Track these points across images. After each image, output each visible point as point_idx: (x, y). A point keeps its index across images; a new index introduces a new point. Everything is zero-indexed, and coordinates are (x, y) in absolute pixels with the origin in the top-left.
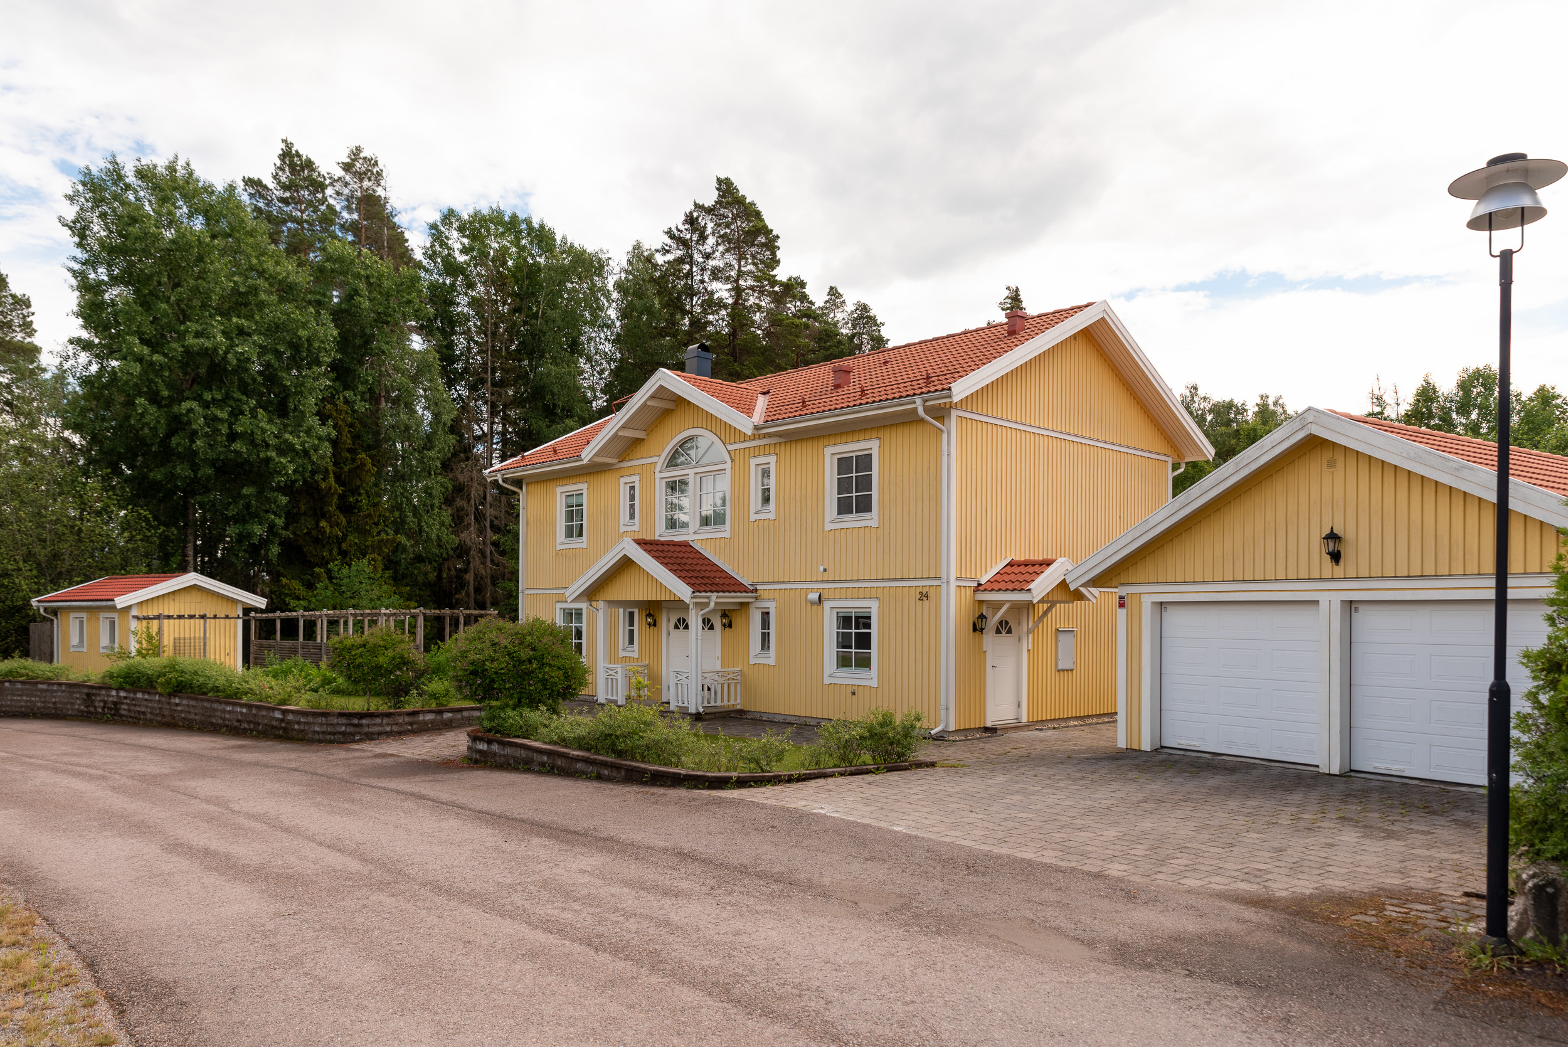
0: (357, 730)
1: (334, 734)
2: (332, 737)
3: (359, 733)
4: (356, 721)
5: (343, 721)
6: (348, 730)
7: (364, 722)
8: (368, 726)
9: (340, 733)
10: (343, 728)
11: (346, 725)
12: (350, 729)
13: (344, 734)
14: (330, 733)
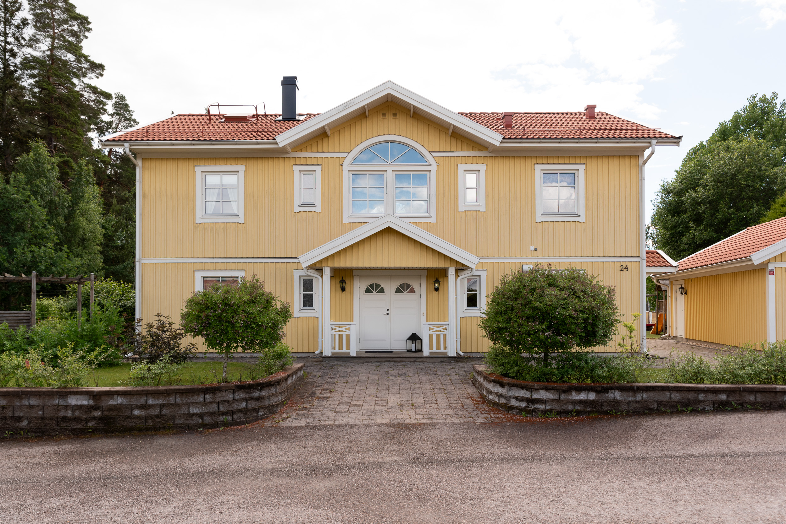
0: (258, 404)
1: (233, 413)
2: (229, 418)
3: (262, 408)
4: (256, 394)
5: (240, 395)
6: (250, 406)
7: (264, 393)
8: (269, 397)
9: (240, 411)
10: (244, 404)
11: (247, 400)
12: (252, 405)
13: (244, 411)
14: (225, 413)
